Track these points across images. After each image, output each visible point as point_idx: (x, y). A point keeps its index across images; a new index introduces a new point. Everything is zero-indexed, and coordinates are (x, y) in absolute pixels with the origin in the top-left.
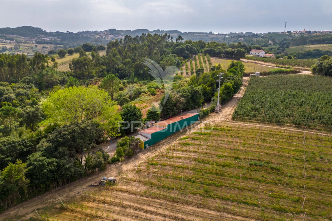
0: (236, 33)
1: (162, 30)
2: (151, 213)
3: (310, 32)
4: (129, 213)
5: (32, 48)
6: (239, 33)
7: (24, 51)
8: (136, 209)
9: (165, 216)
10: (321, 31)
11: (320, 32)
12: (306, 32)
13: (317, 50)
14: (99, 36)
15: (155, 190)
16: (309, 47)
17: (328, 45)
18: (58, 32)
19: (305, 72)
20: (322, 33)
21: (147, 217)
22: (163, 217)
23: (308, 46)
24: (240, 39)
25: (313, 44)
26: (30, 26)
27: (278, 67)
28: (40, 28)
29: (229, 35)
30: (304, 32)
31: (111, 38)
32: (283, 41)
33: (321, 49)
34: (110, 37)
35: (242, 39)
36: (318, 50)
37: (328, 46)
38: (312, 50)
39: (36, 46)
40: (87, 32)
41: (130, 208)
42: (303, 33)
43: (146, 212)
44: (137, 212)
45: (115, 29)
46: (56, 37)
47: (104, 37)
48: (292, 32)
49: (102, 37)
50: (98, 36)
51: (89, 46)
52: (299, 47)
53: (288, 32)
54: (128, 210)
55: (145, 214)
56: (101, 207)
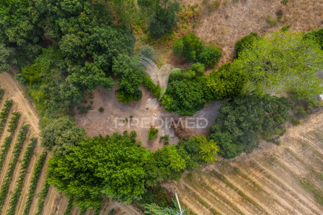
2: (304, 203)
4: (287, 196)
8: (293, 195)
9: (314, 211)
15: (314, 180)
21: (300, 206)
22: (312, 211)
41: (289, 192)
43: (300, 201)
44: (293, 198)
54: (287, 194)
55: (298, 202)
56: (266, 180)
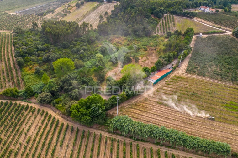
19: (229, 33)
27: (215, 26)
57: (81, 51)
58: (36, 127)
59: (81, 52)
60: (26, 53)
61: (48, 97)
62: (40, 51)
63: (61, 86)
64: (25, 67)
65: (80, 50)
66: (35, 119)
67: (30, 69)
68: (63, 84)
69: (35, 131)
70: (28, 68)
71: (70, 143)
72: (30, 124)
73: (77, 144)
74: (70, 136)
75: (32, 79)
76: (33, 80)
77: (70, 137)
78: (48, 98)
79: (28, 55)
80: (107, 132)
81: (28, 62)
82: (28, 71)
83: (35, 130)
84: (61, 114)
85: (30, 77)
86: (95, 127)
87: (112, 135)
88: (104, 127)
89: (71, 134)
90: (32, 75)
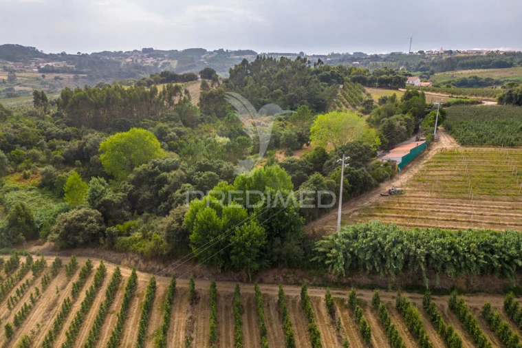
0: (338, 55)
1: (227, 50)
3: (451, 52)
5: (37, 79)
6: (343, 54)
7: (26, 84)
10: (466, 51)
11: (464, 53)
12: (446, 52)
13: (474, 77)
14: (131, 60)
16: (462, 74)
17: (486, 70)
18: (63, 54)
19: (490, 103)
20: (466, 53)
23: (459, 72)
24: (354, 63)
25: (465, 69)
26: (17, 45)
27: (452, 97)
28: (34, 48)
29: (329, 56)
30: (442, 52)
31: (152, 62)
32: (419, 65)
33: (479, 76)
34: (150, 62)
35: (358, 63)
36: (476, 77)
37: (487, 72)
38: (467, 77)
39: (44, 76)
40: (105, 53)
42: (441, 54)
45: (152, 49)
46: (64, 62)
47: (139, 61)
48: (425, 52)
49: (136, 60)
50: (129, 60)
51: (171, 75)
52: (447, 73)
53: (419, 52)
57: (171, 134)
58: (50, 310)
59: (170, 136)
60: (15, 141)
61: (90, 218)
62: (55, 139)
63: (131, 192)
64: (8, 173)
65: (169, 132)
66: (44, 289)
67: (26, 177)
68: (137, 188)
69: (47, 323)
70: (18, 176)
71: (194, 335)
72: (29, 303)
73: (224, 335)
74: (189, 315)
75: (31, 198)
76: (32, 201)
77: (191, 318)
78: (91, 222)
79: (21, 146)
80: (319, 286)
81: (20, 162)
82: (18, 183)
83: (45, 318)
84: (140, 262)
85: (24, 193)
86: (271, 278)
87: (341, 292)
88: (302, 273)
89: (190, 307)
90: (30, 190)
